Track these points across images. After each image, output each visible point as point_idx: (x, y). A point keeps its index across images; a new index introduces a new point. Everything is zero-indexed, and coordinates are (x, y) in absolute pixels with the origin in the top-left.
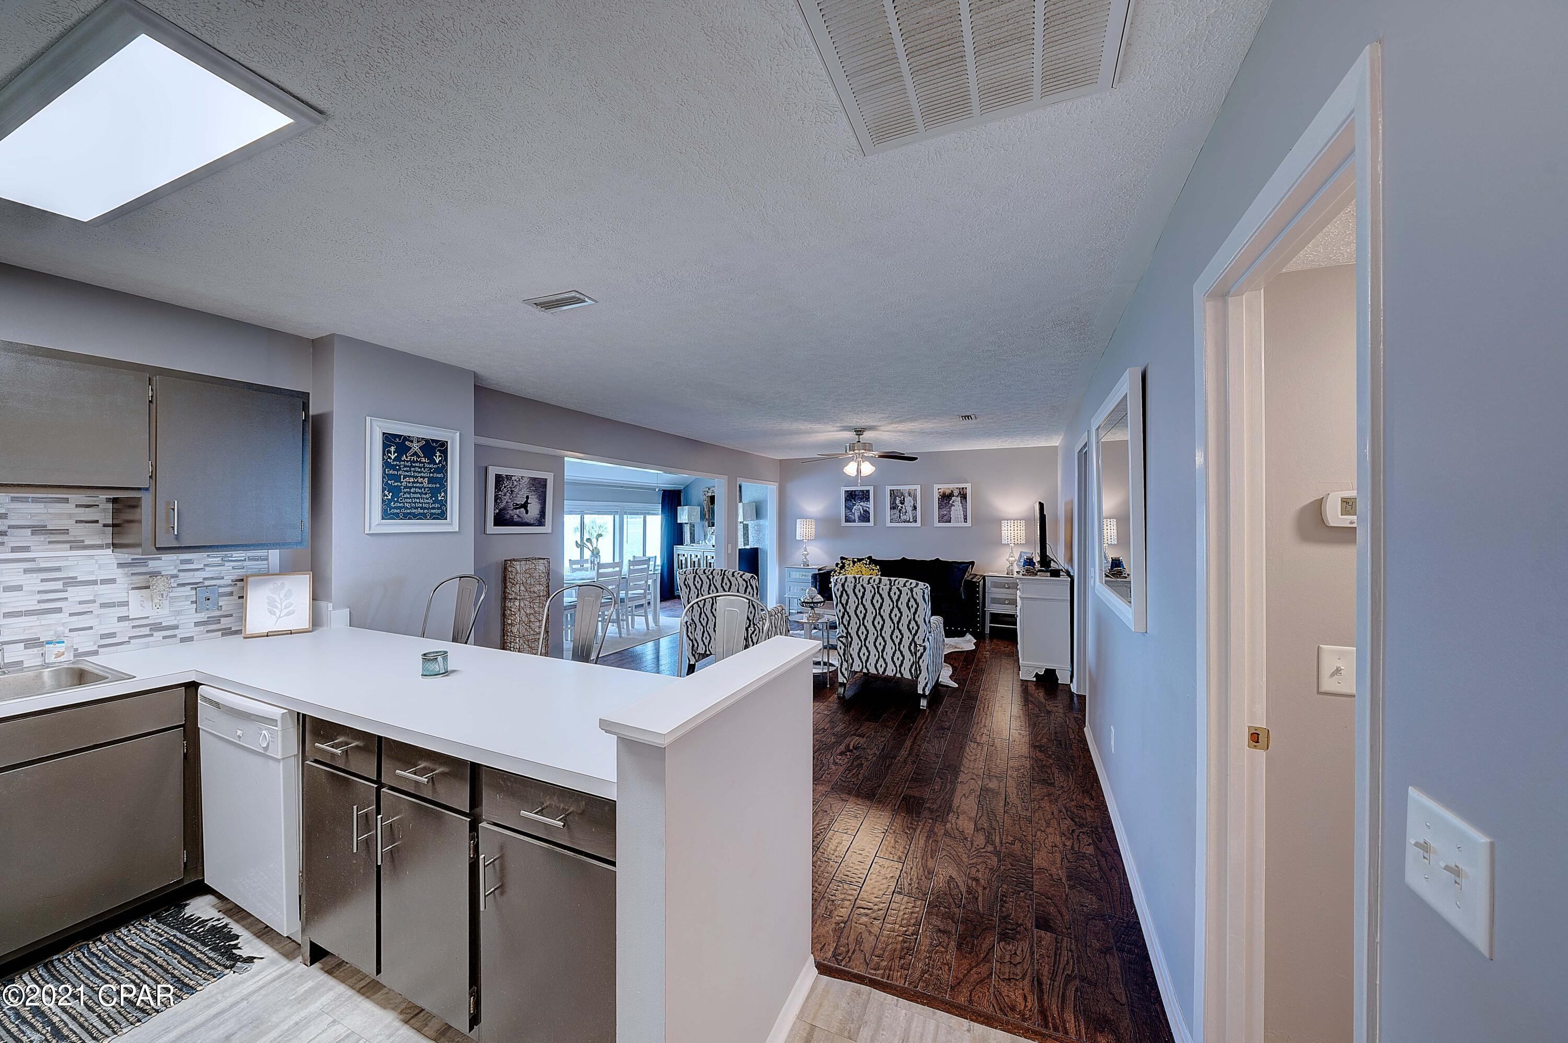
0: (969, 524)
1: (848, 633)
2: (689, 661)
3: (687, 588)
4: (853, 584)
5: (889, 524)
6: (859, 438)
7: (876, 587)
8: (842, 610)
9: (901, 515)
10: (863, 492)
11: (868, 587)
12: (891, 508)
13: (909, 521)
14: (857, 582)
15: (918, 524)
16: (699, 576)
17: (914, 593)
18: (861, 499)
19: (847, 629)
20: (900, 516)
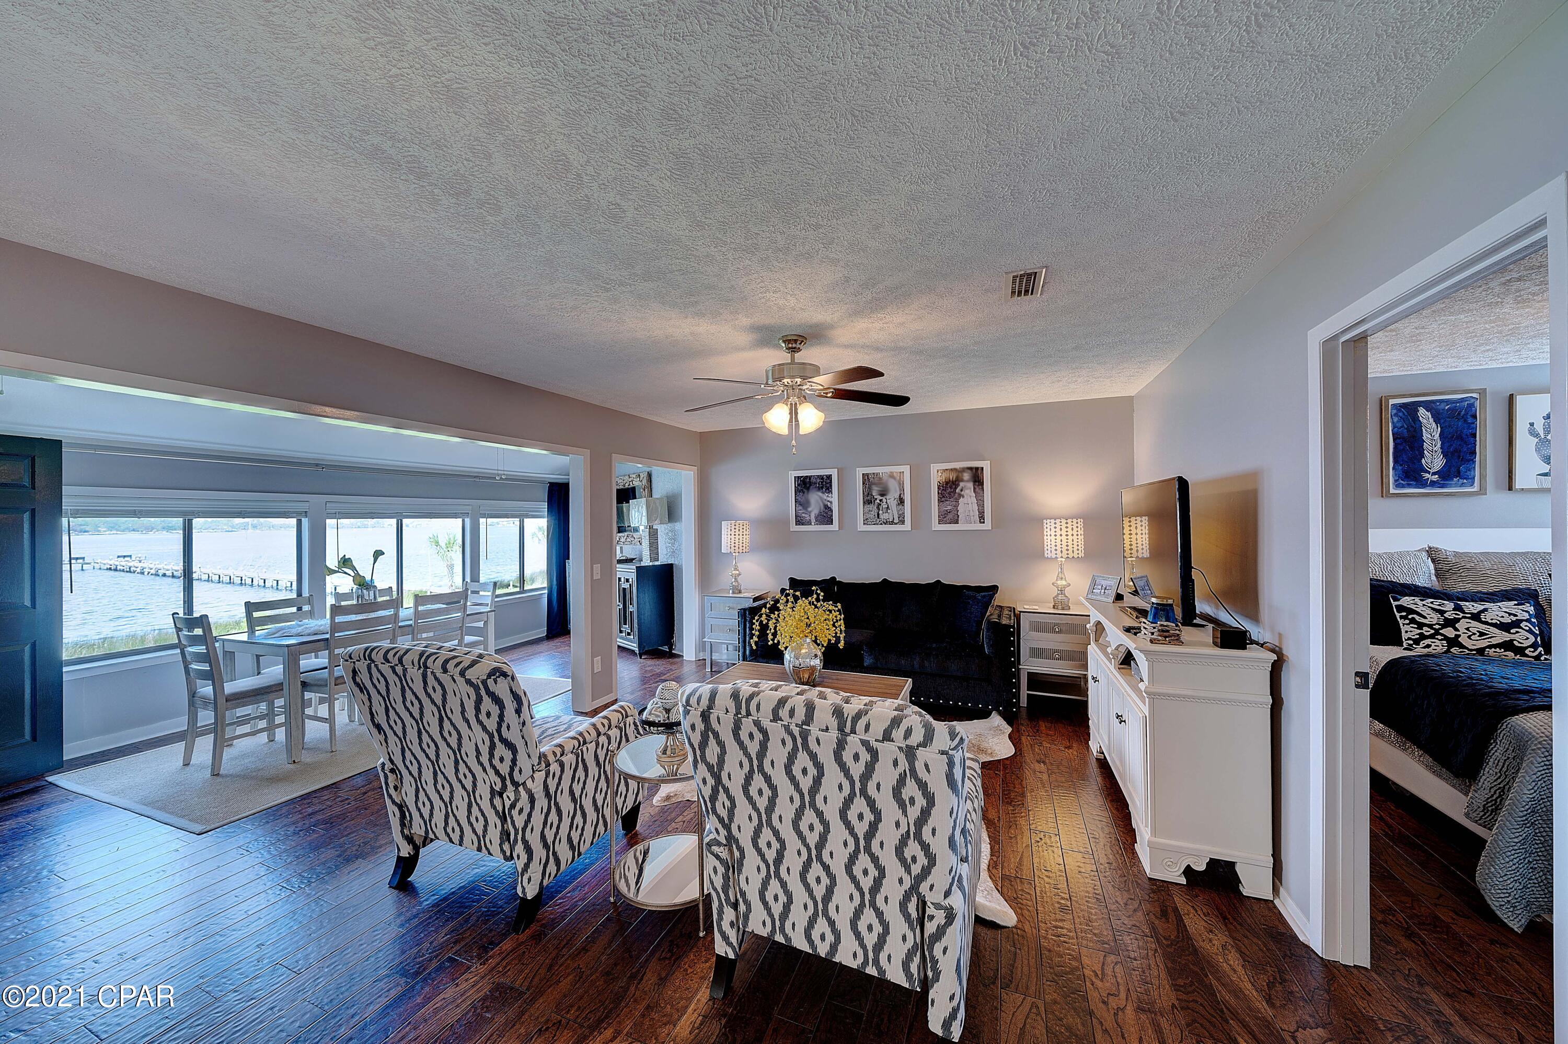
0: (987, 526)
1: (730, 838)
2: (399, 850)
3: (362, 691)
4: (731, 715)
5: (861, 527)
6: (793, 358)
7: (796, 730)
8: (711, 781)
9: (881, 512)
10: (822, 478)
11: (776, 731)
12: (864, 503)
13: (892, 523)
14: (744, 712)
15: (907, 526)
16: (376, 666)
17: (919, 766)
18: (820, 489)
19: (727, 828)
20: (878, 514)
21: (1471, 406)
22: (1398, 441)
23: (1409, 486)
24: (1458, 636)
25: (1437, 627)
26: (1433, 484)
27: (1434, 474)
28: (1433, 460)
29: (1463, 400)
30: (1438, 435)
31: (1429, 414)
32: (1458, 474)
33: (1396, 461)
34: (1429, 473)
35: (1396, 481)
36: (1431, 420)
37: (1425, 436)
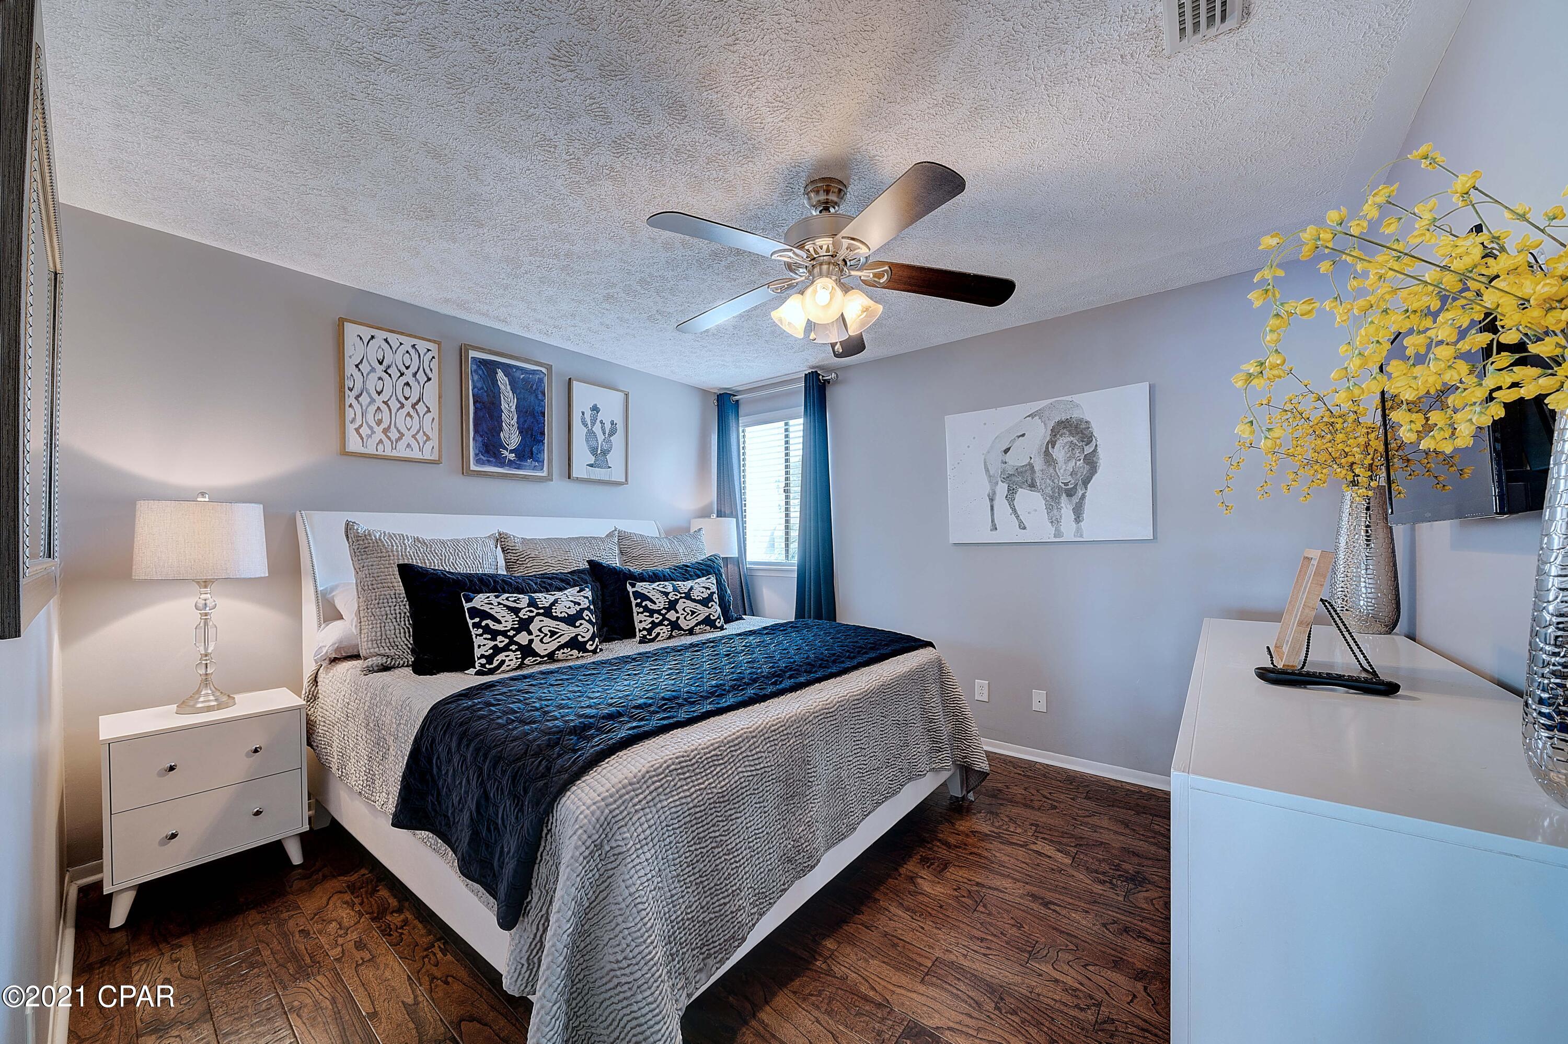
21: (541, 381)
22: (478, 405)
23: (489, 462)
24: (531, 641)
25: (511, 633)
26: (511, 464)
27: (511, 451)
28: (511, 437)
29: (534, 372)
30: (514, 407)
31: (506, 379)
32: (531, 455)
33: (476, 431)
34: (507, 449)
35: (476, 455)
36: (509, 387)
37: (504, 406)
